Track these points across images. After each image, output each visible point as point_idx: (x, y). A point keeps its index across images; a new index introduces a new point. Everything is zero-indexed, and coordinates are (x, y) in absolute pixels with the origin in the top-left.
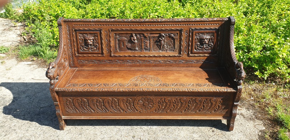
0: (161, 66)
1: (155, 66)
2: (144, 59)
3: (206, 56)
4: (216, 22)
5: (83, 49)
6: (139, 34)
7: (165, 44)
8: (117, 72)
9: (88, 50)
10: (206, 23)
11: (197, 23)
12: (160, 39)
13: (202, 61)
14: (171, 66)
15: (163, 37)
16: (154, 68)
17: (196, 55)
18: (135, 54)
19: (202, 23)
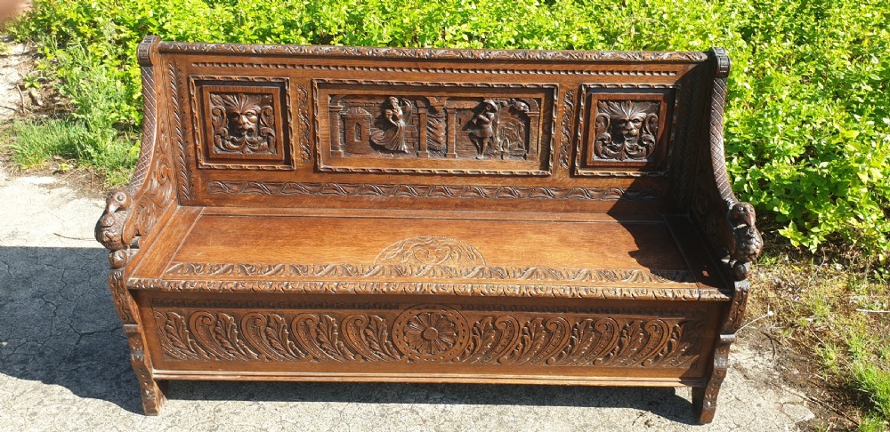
0: (483, 206)
1: (464, 205)
2: (426, 181)
3: (631, 177)
4: (668, 67)
5: (224, 145)
7: (498, 132)
8: (336, 222)
9: (242, 150)
10: (633, 67)
11: (603, 67)
12: (482, 116)
13: (617, 193)
14: (515, 206)
15: (493, 110)
16: (458, 213)
17: (597, 173)
18: (399, 165)
19: (620, 67)
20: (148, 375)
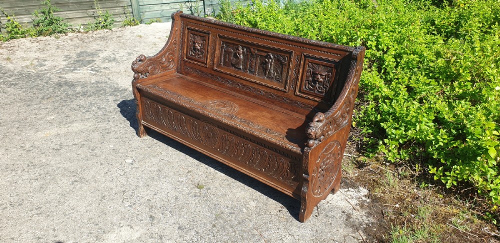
0: (261, 99)
1: (255, 97)
2: (245, 83)
3: (316, 101)
4: (337, 52)
6: (247, 48)
7: (272, 68)
9: (195, 56)
10: (324, 49)
11: (312, 47)
12: (267, 60)
13: (311, 108)
14: (273, 102)
15: (271, 58)
16: (252, 100)
17: (304, 95)
18: (237, 74)
19: (319, 49)
20: (140, 122)
